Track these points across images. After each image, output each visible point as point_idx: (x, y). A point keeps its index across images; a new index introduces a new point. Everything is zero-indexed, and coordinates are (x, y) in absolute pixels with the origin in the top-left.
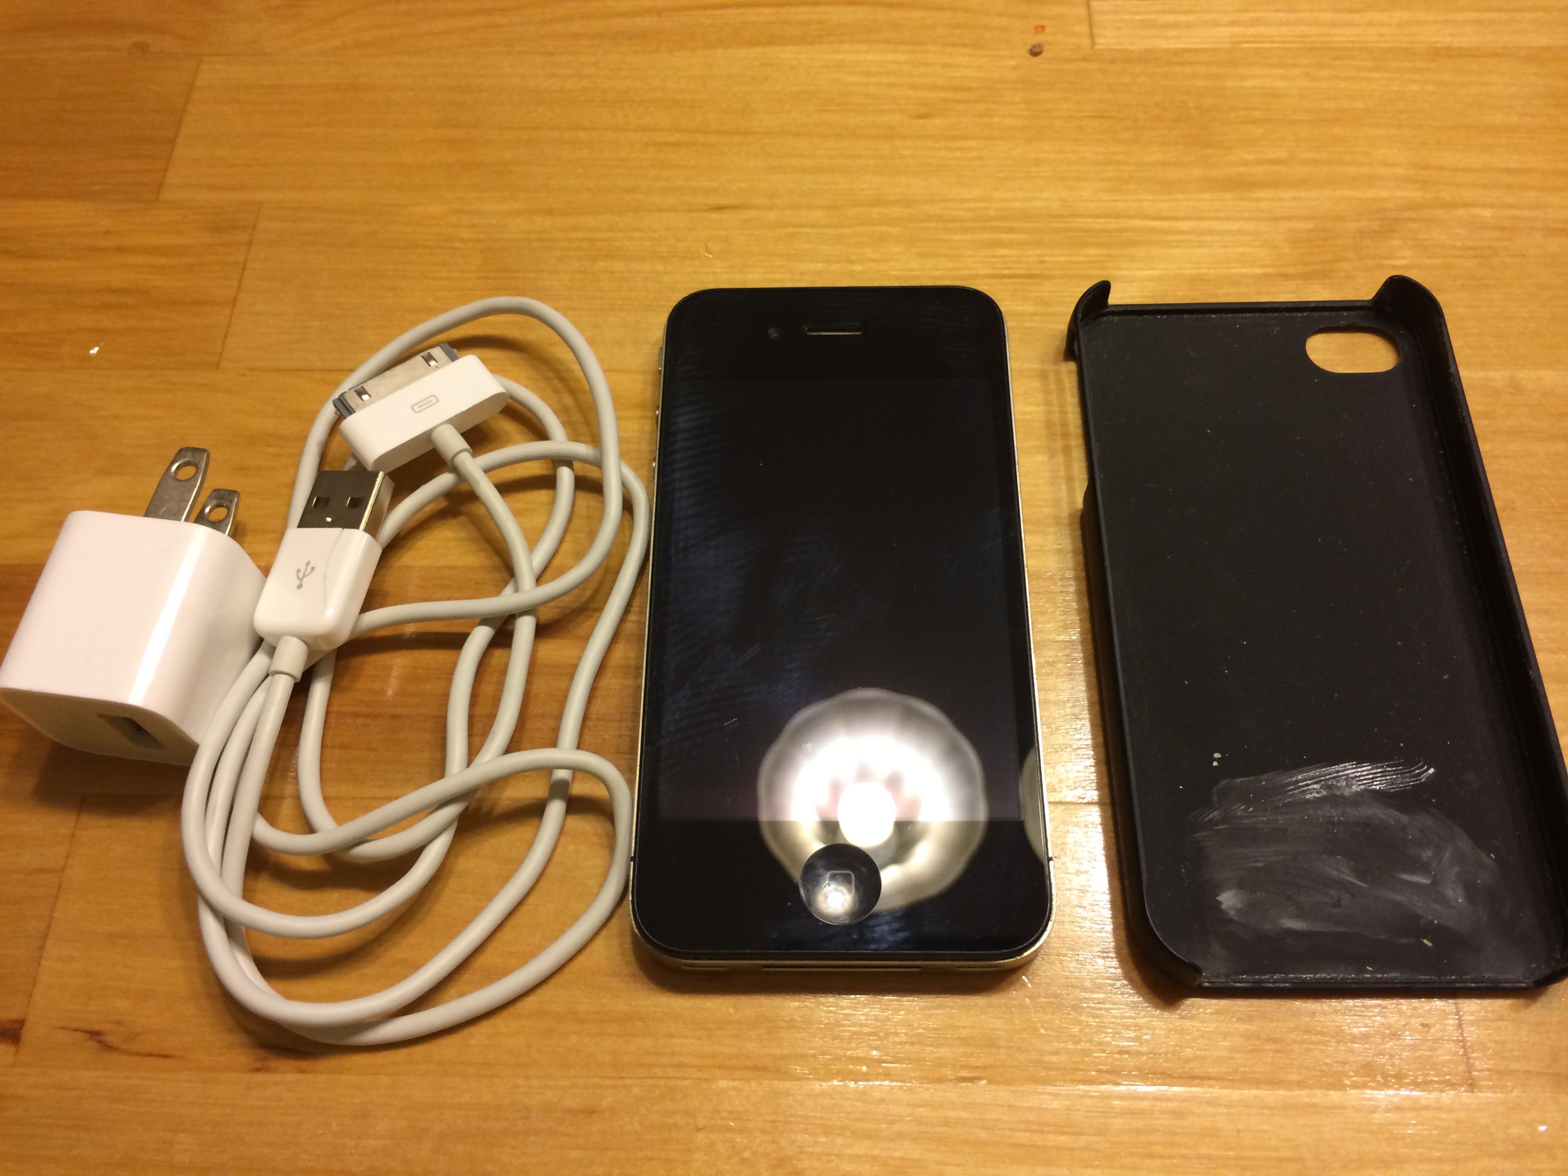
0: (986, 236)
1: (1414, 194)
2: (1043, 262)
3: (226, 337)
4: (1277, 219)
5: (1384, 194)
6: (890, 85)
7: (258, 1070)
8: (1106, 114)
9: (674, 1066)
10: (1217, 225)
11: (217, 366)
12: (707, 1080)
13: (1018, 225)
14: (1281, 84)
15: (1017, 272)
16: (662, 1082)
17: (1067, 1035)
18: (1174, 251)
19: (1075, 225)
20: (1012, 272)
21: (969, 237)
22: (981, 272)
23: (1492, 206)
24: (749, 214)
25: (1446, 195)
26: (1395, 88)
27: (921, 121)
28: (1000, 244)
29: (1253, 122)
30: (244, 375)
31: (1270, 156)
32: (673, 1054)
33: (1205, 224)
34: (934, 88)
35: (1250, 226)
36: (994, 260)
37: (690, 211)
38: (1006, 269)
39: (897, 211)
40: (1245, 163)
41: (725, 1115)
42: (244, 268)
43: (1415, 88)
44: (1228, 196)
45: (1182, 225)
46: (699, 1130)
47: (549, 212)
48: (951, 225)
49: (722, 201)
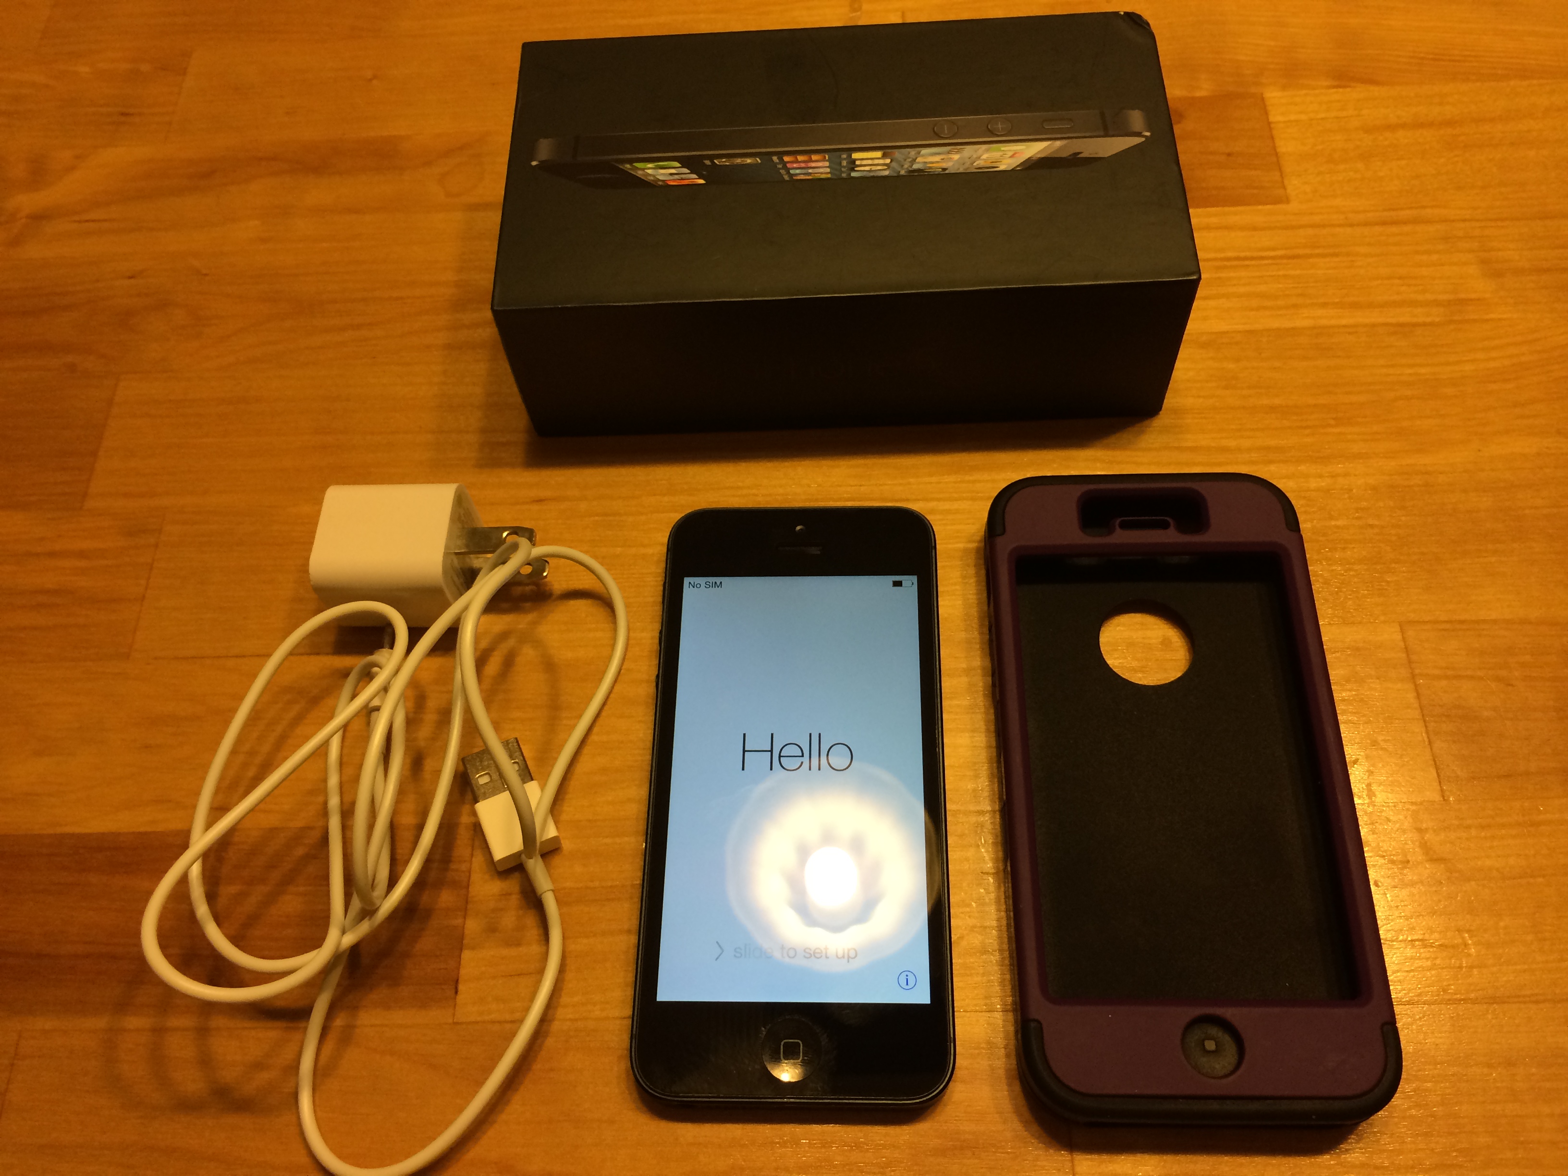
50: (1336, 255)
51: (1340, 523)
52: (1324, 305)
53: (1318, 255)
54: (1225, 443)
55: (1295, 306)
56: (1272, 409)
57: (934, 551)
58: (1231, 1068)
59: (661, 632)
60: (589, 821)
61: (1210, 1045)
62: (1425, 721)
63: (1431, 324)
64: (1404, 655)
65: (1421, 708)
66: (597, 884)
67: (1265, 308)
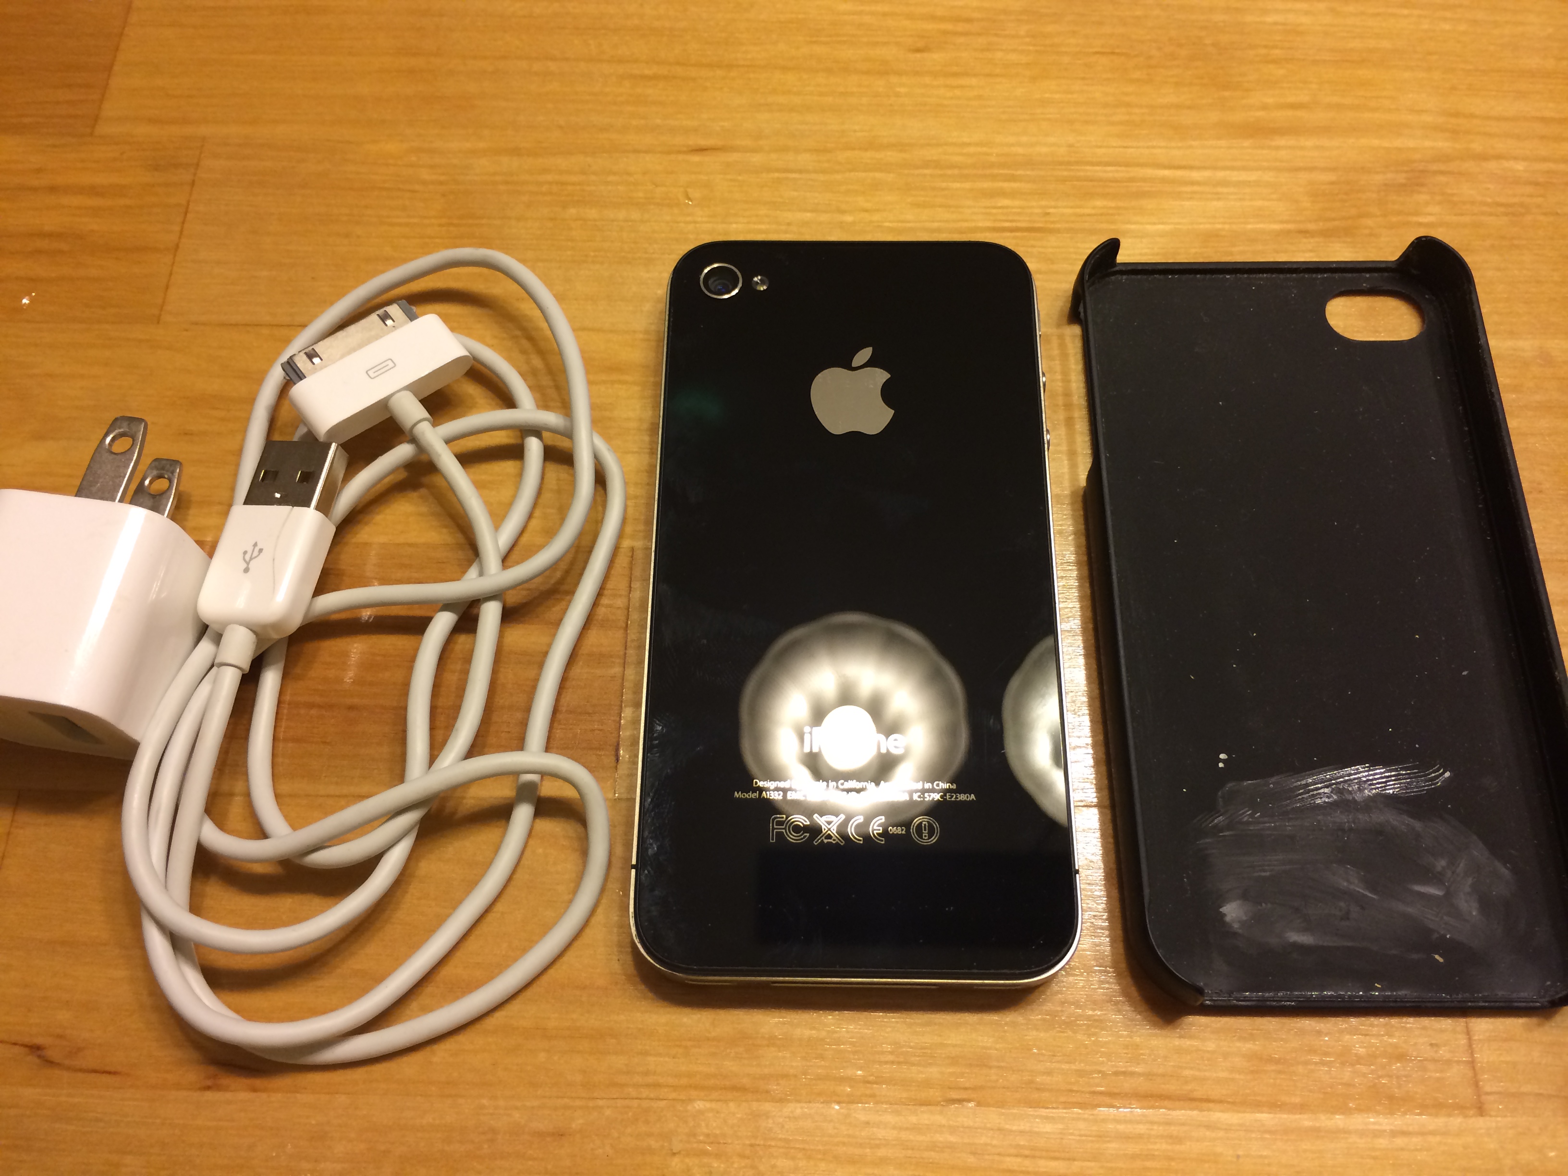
0: (986, 185)
1: (1442, 144)
2: (1048, 214)
3: (167, 287)
4: (1298, 169)
5: (1411, 143)
6: (885, 15)
7: (208, 1088)
8: (1117, 51)
9: (648, 1086)
10: (1235, 176)
11: (157, 320)
12: (683, 1101)
13: (1019, 172)
14: (1305, 20)
15: (1019, 225)
16: (635, 1103)
17: (1061, 1054)
18: (1187, 204)
19: (1082, 174)
20: (1014, 224)
21: (967, 185)
22: (980, 224)
23: (1525, 159)
24: (734, 157)
25: (1477, 146)
26: (1426, 27)
27: (918, 55)
28: (1003, 194)
29: (1274, 61)
30: (186, 330)
31: (1291, 99)
32: (647, 1073)
33: (1220, 174)
34: (933, 18)
35: (1268, 177)
36: (994, 211)
37: (669, 153)
38: (1007, 221)
39: (891, 156)
40: (1265, 107)
41: (701, 1138)
42: (186, 213)
43: (1447, 27)
44: (1247, 143)
45: (1196, 175)
46: (674, 1154)
47: (516, 152)
48: (949, 172)
49: (703, 142)
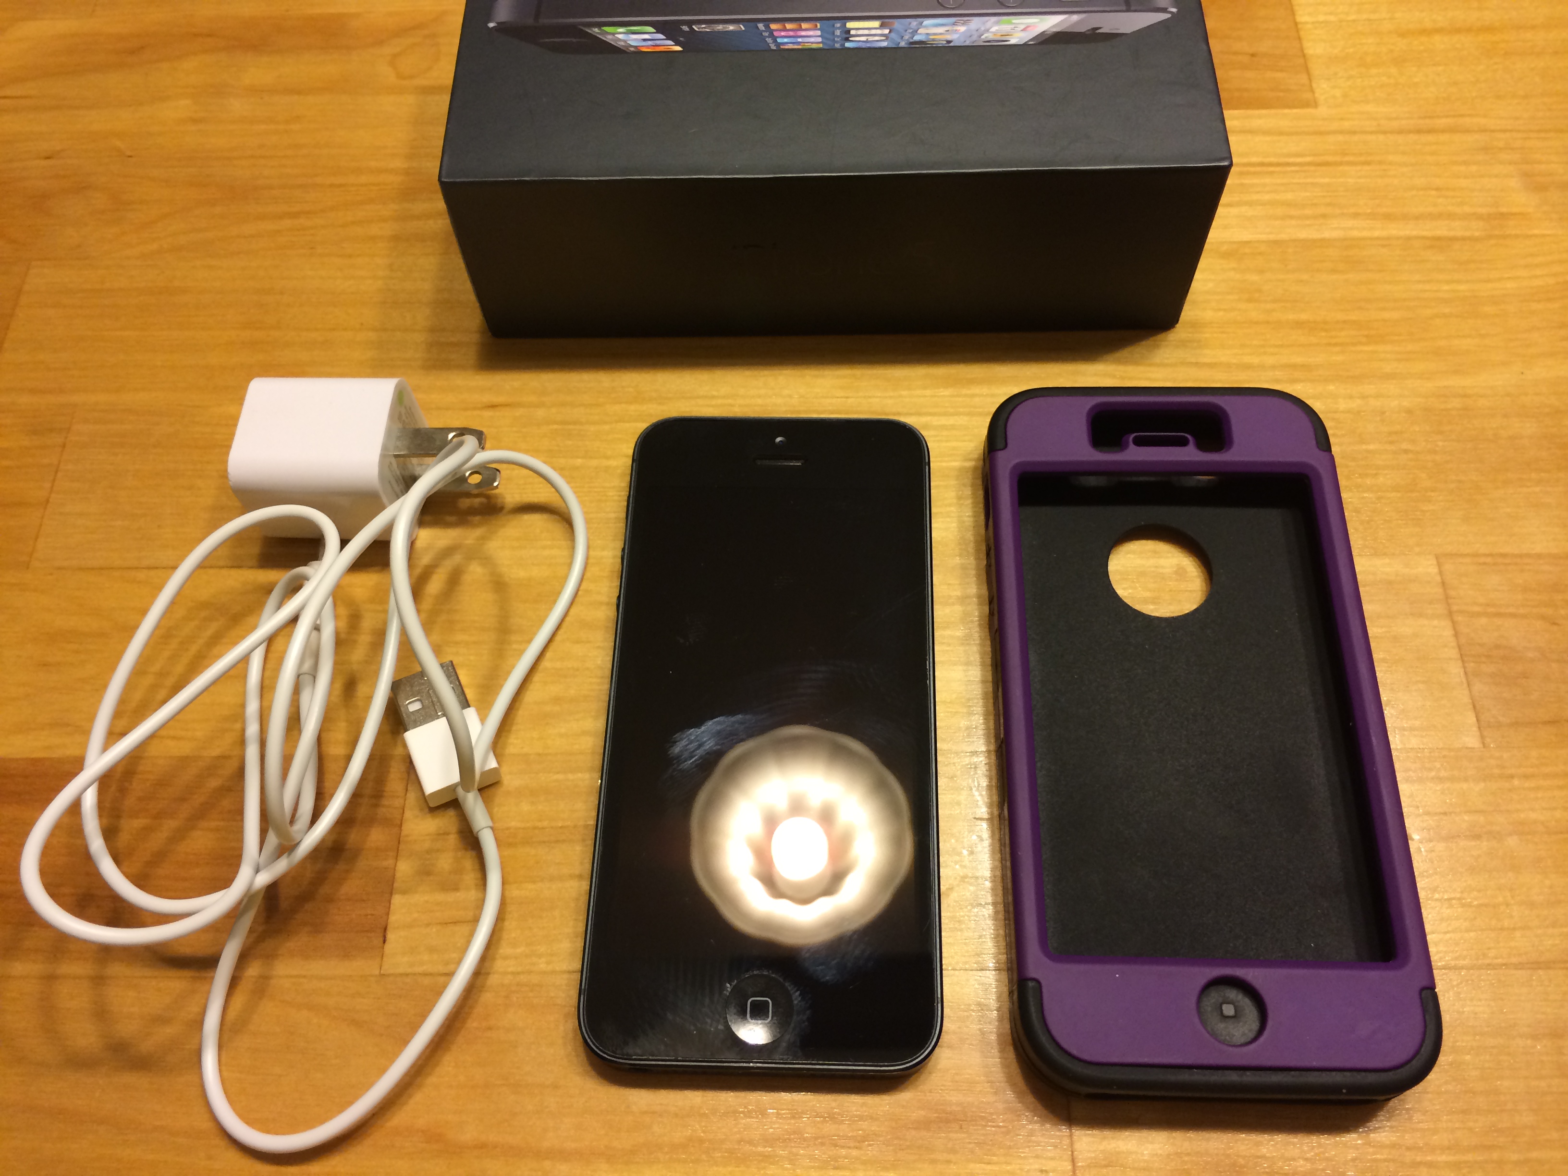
50: (1368, 163)
51: (1371, 447)
52: (1356, 215)
53: (1349, 163)
54: (1247, 359)
55: (1324, 216)
56: (1299, 325)
57: (927, 467)
58: (1251, 1035)
59: (623, 550)
60: (539, 755)
61: (1229, 1010)
62: (1463, 661)
63: (1471, 239)
64: (1441, 590)
65: (1460, 647)
66: (545, 824)
67: (1291, 217)
